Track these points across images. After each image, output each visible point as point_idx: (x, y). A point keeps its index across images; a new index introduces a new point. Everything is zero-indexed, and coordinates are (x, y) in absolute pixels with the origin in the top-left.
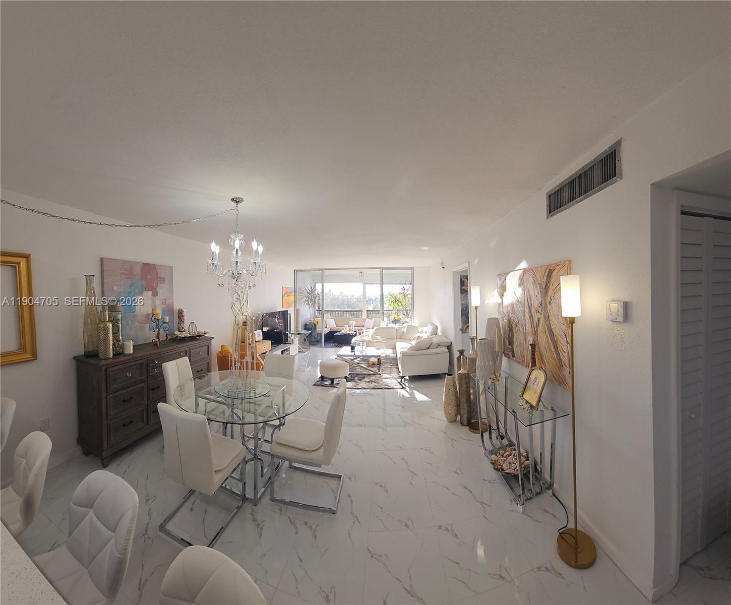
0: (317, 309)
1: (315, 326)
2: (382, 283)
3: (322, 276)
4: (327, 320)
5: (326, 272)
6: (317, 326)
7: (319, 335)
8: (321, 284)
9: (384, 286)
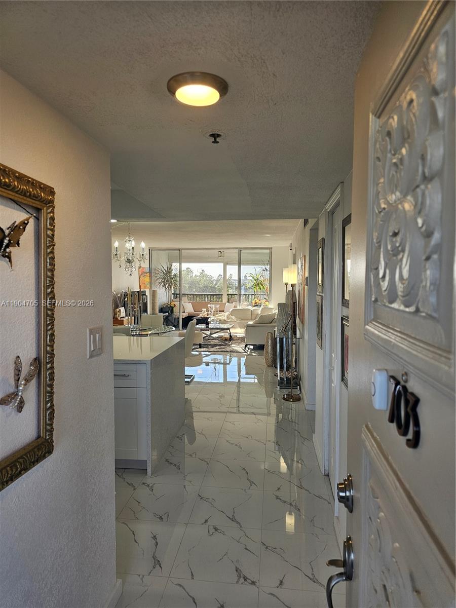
0: (173, 293)
1: (172, 309)
2: (240, 264)
3: (180, 256)
4: (184, 304)
5: (183, 251)
6: (174, 310)
7: (176, 320)
8: (178, 264)
9: (242, 266)
